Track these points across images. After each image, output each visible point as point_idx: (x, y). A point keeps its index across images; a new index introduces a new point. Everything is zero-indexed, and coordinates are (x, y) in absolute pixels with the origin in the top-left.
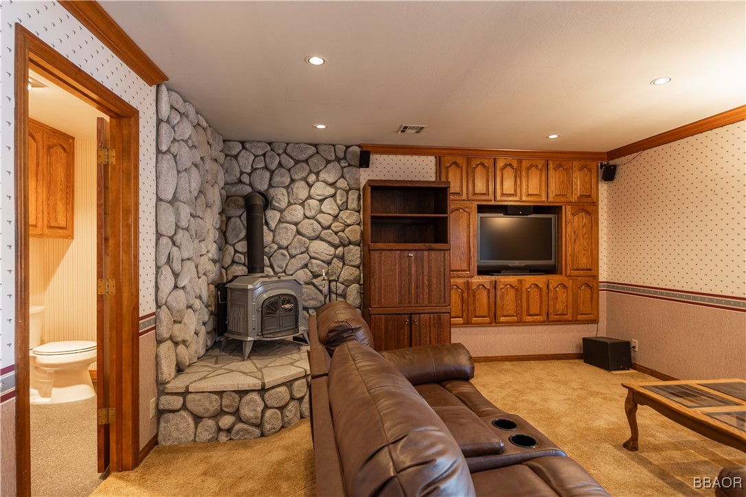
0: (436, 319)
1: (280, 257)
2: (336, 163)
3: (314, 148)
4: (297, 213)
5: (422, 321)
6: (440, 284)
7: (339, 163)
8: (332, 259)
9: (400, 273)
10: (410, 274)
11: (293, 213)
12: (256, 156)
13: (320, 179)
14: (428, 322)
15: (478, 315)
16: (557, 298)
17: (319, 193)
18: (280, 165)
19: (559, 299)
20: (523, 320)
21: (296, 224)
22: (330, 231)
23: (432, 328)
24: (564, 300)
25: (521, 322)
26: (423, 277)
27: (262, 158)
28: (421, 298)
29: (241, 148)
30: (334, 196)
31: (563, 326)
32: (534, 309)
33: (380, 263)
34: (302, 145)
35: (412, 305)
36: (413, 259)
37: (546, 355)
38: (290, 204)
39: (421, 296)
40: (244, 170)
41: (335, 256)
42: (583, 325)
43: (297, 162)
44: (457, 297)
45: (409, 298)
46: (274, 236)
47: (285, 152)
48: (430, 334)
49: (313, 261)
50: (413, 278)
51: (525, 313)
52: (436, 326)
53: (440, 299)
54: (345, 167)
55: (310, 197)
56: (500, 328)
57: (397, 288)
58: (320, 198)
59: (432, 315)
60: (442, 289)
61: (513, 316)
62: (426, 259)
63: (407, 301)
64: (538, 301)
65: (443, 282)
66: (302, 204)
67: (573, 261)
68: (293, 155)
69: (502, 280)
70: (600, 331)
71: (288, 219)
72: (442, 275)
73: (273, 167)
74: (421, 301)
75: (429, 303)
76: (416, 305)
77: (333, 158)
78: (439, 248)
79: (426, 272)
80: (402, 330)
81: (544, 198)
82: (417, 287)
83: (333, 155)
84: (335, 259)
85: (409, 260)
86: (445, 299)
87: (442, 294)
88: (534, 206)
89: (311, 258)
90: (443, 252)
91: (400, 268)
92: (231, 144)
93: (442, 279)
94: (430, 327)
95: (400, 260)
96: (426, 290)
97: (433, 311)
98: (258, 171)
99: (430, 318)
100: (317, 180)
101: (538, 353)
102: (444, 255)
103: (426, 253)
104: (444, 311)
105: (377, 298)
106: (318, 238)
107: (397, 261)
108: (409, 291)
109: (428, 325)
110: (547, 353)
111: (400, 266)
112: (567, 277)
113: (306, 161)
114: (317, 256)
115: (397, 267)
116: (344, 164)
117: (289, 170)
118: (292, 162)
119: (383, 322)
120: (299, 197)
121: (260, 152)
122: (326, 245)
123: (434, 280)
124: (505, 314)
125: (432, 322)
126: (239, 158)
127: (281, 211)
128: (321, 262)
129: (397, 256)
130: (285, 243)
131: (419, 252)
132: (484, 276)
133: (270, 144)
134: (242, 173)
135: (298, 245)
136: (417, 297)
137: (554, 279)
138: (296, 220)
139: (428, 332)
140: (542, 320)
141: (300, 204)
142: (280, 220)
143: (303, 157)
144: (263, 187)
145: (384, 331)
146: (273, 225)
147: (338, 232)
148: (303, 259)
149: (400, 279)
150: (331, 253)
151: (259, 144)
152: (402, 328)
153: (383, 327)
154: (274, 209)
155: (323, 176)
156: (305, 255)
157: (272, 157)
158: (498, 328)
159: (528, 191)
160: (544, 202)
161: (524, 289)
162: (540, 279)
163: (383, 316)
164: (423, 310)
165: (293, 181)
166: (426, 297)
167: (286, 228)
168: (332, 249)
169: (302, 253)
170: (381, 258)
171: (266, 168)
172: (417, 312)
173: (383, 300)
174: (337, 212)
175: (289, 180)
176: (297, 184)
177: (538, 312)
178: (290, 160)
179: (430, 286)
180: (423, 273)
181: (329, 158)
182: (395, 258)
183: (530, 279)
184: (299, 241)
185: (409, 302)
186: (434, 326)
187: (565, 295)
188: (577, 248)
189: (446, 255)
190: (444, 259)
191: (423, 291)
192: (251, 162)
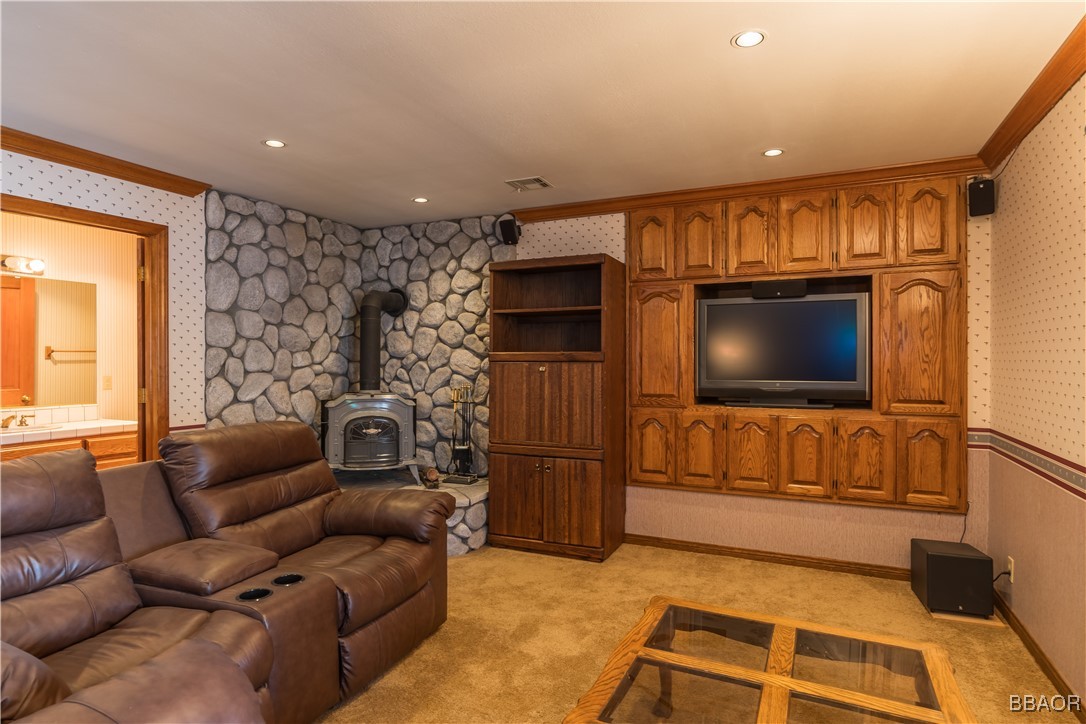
0: (579, 468)
1: (419, 371)
2: (482, 241)
3: (456, 225)
4: (436, 313)
5: (557, 470)
6: (586, 414)
7: (486, 241)
8: (477, 374)
9: (529, 395)
10: (542, 397)
11: (432, 313)
12: (394, 244)
13: (463, 265)
14: (567, 470)
15: (693, 471)
16: (856, 454)
17: (460, 285)
18: (419, 253)
19: (863, 456)
20: (782, 489)
21: (436, 328)
22: (474, 336)
23: (572, 481)
24: (874, 459)
25: (775, 492)
26: (560, 402)
27: (399, 246)
28: (557, 434)
29: (380, 236)
30: (478, 287)
31: (876, 511)
32: (807, 470)
33: (502, 380)
34: (443, 223)
35: (546, 443)
36: (546, 374)
37: (835, 561)
38: (430, 301)
39: (558, 431)
40: (383, 264)
41: (481, 370)
42: (928, 516)
43: (437, 246)
44: (657, 439)
45: (540, 433)
46: (413, 343)
47: (425, 235)
48: (569, 490)
49: (455, 376)
50: (546, 404)
51: (784, 476)
52: (579, 478)
53: (586, 437)
54: (494, 246)
55: (451, 291)
56: (739, 499)
57: (525, 418)
58: (462, 291)
59: (572, 460)
60: (589, 422)
61: (762, 480)
62: (565, 375)
63: (538, 436)
64: (814, 457)
65: (589, 412)
66: (443, 301)
67: (895, 384)
68: (432, 237)
69: (738, 414)
70: (975, 530)
71: (426, 321)
72: (589, 402)
73: (410, 255)
74: (558, 439)
75: (569, 442)
76: (550, 443)
77: (480, 235)
78: (586, 358)
79: (565, 395)
80: (531, 480)
81: (826, 264)
82: (552, 417)
83: (479, 230)
84: (481, 374)
85: (541, 376)
86: (593, 438)
87: (589, 430)
88: (807, 280)
89: (454, 372)
90: (590, 365)
91: (529, 388)
92: (368, 233)
93: (589, 406)
94: (569, 479)
95: (529, 375)
96: (565, 423)
97: (574, 455)
98: (395, 263)
99: (569, 465)
100: (460, 267)
101: (818, 556)
102: (593, 369)
103: (565, 366)
104: (591, 456)
105: (497, 430)
106: (460, 345)
107: (525, 378)
108: (540, 422)
109: (566, 476)
110: (840, 558)
111: (528, 385)
112: (882, 414)
113: (447, 244)
114: (459, 370)
115: (525, 386)
116: (492, 241)
117: (428, 258)
118: (432, 247)
119: (506, 465)
120: (438, 292)
121: (398, 240)
122: (470, 355)
123: (577, 409)
124: (745, 474)
125: (573, 472)
126: (377, 250)
127: (420, 311)
128: (463, 378)
129: (524, 370)
130: (423, 353)
131: (555, 365)
132: (707, 406)
133: (409, 227)
134: (380, 266)
135: (438, 355)
136: (552, 432)
137: (854, 418)
138: (434, 322)
139: (567, 486)
140: (822, 493)
141: (441, 301)
142: (418, 323)
143: (442, 239)
144: (400, 282)
145: (506, 479)
146: (411, 330)
147: (484, 337)
148: (444, 373)
149: (529, 405)
150: (475, 366)
151: (397, 229)
152: (531, 476)
153: (505, 472)
154: (412, 309)
155: (465, 261)
156: (446, 368)
157: (408, 243)
158: (735, 498)
159: (791, 253)
160: (828, 270)
161: (783, 433)
162: (819, 417)
163: (506, 456)
164: (561, 452)
165: (432, 271)
166: (564, 432)
167: (424, 333)
168: (477, 360)
169: (443, 365)
170: (503, 372)
171: (404, 258)
172: (551, 454)
173: (505, 434)
174: (482, 309)
175: (427, 270)
176: (436, 276)
177: (813, 478)
178: (430, 244)
179: (570, 416)
180: (561, 396)
181: (474, 236)
182: (522, 373)
183: (794, 416)
184: (439, 350)
185: (541, 439)
186: (576, 479)
187: (876, 449)
188: (904, 357)
189: (596, 370)
190: (593, 376)
191: (560, 423)
192: (388, 252)
